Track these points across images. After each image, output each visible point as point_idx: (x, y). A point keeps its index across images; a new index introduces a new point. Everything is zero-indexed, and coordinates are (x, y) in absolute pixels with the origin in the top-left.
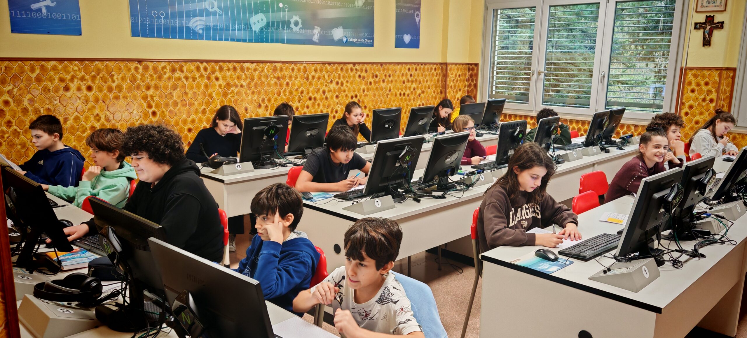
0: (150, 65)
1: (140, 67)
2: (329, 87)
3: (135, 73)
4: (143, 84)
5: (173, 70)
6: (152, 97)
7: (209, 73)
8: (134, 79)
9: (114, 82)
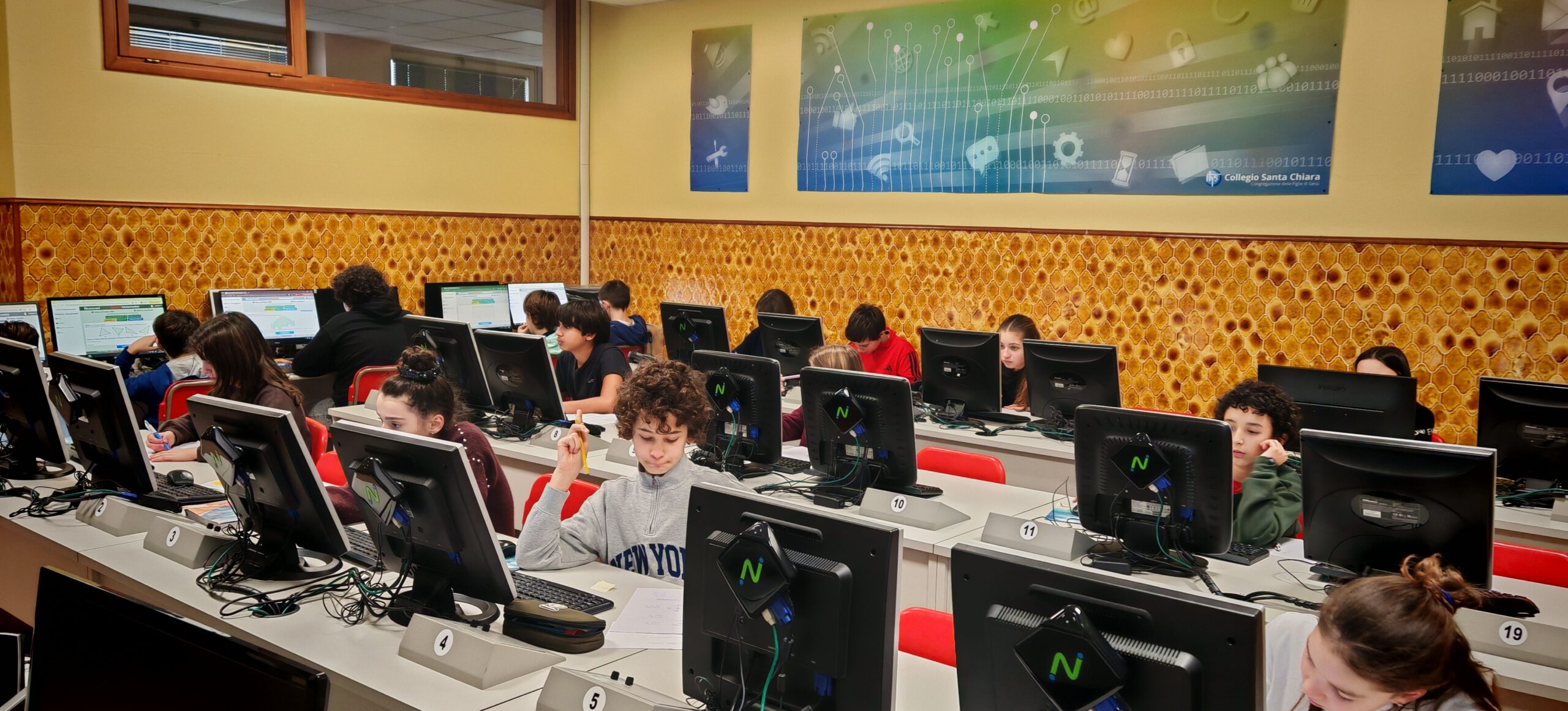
0: (815, 230)
1: (803, 234)
2: (1155, 293)
3: (796, 242)
4: (803, 259)
5: (843, 241)
6: (813, 279)
7: (894, 248)
8: (794, 253)
9: (773, 254)
